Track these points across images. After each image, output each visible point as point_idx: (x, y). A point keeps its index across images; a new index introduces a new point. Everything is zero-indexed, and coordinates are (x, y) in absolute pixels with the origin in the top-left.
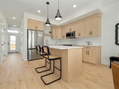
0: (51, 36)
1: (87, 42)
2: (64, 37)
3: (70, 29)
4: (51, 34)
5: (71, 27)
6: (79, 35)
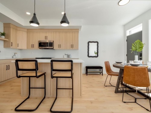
0: (4, 41)
1: (66, 55)
2: (33, 46)
3: (46, 37)
4: (5, 38)
5: (47, 35)
6: (60, 46)
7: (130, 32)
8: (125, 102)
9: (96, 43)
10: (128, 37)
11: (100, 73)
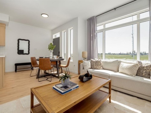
7: (55, 36)
8: (40, 81)
9: (28, 42)
10: (54, 39)
11: (32, 68)
